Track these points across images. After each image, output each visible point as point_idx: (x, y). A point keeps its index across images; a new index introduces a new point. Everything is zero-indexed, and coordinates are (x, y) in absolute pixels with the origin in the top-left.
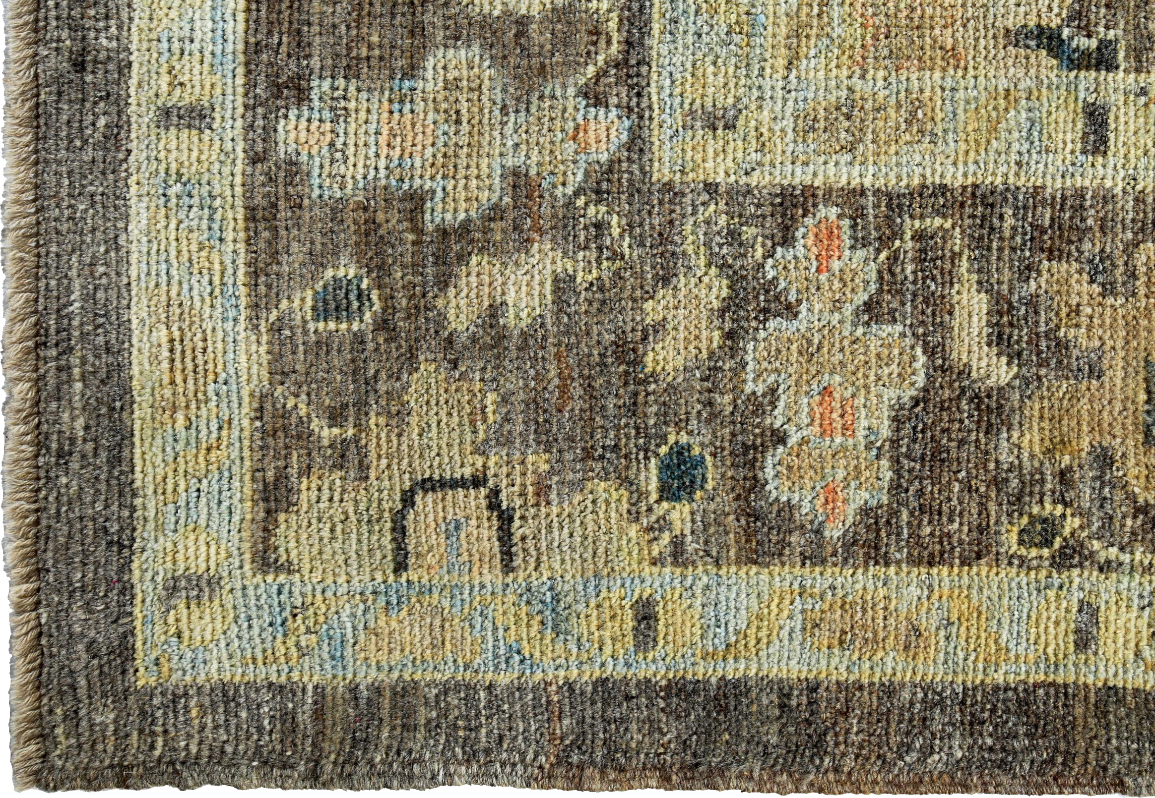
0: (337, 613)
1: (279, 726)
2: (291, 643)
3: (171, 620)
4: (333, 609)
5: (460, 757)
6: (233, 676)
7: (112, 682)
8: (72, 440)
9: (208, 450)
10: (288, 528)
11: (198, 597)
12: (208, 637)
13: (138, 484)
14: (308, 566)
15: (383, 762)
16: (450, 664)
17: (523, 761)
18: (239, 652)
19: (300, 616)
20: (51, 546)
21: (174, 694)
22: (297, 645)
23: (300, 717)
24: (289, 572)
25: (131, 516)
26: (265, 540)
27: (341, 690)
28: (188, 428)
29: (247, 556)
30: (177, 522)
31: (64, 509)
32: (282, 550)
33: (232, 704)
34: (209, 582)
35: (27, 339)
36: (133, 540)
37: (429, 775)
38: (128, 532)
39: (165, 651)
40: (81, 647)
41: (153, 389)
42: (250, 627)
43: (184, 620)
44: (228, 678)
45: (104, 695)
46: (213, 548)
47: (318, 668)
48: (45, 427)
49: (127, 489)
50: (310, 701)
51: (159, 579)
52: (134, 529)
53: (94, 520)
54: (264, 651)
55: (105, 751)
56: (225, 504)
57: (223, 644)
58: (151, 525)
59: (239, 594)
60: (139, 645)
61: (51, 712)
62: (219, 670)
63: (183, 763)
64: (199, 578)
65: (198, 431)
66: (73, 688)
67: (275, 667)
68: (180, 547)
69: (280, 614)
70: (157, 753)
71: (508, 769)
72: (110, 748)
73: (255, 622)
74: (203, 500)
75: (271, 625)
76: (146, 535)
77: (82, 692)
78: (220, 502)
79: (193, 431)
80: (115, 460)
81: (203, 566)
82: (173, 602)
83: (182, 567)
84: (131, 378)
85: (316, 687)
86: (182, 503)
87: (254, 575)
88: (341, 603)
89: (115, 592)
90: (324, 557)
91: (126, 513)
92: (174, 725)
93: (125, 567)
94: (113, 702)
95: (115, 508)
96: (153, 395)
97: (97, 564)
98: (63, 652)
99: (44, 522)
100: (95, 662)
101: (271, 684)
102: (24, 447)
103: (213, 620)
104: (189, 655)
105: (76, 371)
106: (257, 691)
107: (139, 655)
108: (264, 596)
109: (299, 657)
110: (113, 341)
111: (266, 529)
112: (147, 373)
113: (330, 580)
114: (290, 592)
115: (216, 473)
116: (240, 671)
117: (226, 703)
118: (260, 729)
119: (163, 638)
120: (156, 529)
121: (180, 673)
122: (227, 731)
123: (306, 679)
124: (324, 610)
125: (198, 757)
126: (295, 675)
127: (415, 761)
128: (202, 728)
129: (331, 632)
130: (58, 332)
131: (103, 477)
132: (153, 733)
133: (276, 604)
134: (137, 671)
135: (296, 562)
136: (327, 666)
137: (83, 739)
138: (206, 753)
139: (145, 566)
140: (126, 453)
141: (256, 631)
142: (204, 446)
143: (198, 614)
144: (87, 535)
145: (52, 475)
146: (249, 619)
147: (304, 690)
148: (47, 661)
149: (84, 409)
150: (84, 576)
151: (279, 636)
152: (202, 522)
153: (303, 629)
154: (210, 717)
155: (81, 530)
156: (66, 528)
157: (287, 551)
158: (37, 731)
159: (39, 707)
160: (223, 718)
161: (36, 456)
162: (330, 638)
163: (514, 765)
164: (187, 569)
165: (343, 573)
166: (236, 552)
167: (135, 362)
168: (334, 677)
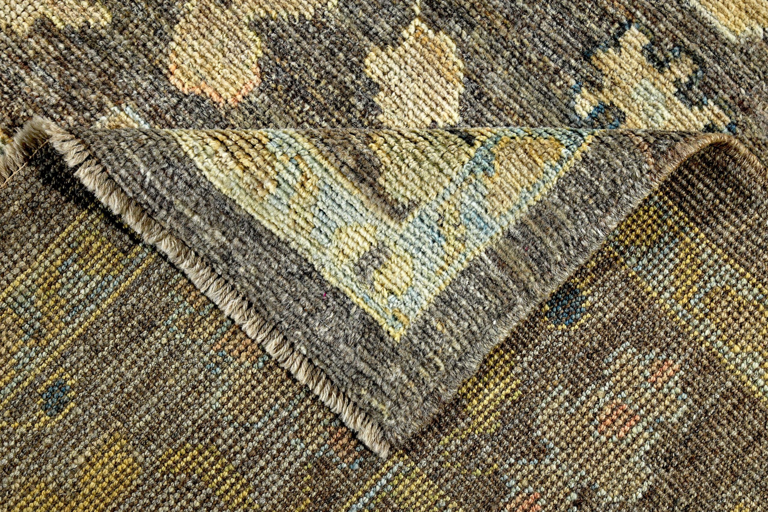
0: (461, 203)
1: (487, 291)
2: (452, 241)
3: (379, 288)
4: (458, 204)
5: (601, 213)
6: (439, 288)
7: (380, 350)
8: (223, 246)
9: (302, 185)
10: (390, 183)
11: (380, 263)
12: (408, 280)
13: (282, 237)
14: (423, 194)
15: (563, 256)
16: (550, 171)
17: (636, 179)
18: (430, 272)
19: (445, 224)
20: (269, 308)
21: (420, 328)
22: (456, 239)
23: (493, 276)
24: (416, 205)
25: (297, 255)
26: (385, 201)
27: (501, 242)
28: (278, 186)
29: (385, 218)
30: (326, 236)
31: (258, 283)
32: (400, 199)
33: (453, 303)
34: (379, 251)
35: (141, 217)
36: (312, 265)
37: (594, 240)
38: (304, 263)
39: (393, 308)
40: (342, 346)
41: (237, 184)
42: (424, 253)
43: (386, 281)
44: (438, 291)
45: (382, 361)
46: (362, 231)
47: (478, 241)
48: (201, 253)
49: (280, 245)
50: (490, 262)
51: (348, 272)
52: (306, 260)
53: (279, 274)
54: (443, 258)
55: (413, 394)
56: (343, 204)
57: (418, 276)
58: (313, 250)
59: (401, 241)
60: (376, 316)
61: (359, 396)
62: (430, 292)
63: (460, 360)
64: (370, 252)
65: (286, 181)
66: (360, 372)
67: (456, 262)
68: (341, 246)
69: (433, 231)
70: (442, 368)
71: (632, 192)
72: (415, 389)
73: (424, 248)
74: (329, 213)
75: (434, 241)
76: (315, 257)
77: (367, 371)
78: (339, 206)
79: (283, 185)
80: (258, 236)
81: (366, 246)
82: (370, 278)
83: (354, 255)
84: (219, 190)
85: (486, 252)
86: (318, 224)
87: (401, 225)
88: (459, 196)
89: (331, 300)
90: (426, 179)
91: (293, 256)
92: (437, 344)
93: (322, 282)
94: (392, 361)
95: (283, 259)
96: (240, 188)
97: (304, 294)
98: (334, 358)
99: (254, 300)
100: (359, 347)
101: (462, 273)
102: (201, 272)
103: (401, 268)
104: (407, 298)
105: (186, 212)
106: (459, 283)
107: (382, 322)
108: (417, 230)
109: (463, 245)
110: (189, 179)
111: (379, 196)
112: (225, 179)
113: (442, 191)
114: (427, 215)
115: (320, 193)
116: (441, 281)
117: (450, 305)
118: (479, 302)
119: (385, 301)
120: (319, 249)
121: (412, 313)
122: (464, 320)
123: (477, 253)
124: (453, 209)
125: (464, 349)
126: (470, 256)
127: (580, 240)
128: (451, 332)
129: (468, 216)
130: (154, 200)
131: (260, 251)
132: (430, 360)
133: (426, 228)
134: (388, 332)
135: (414, 198)
136: (482, 235)
137: (394, 397)
138: (465, 343)
139: (333, 273)
140: (258, 228)
141: (429, 252)
142: (298, 186)
143: (390, 272)
144: (284, 285)
145: (233, 273)
146: (419, 249)
147: (481, 259)
148: (330, 372)
149: (211, 225)
150: (304, 308)
151: (444, 243)
152: (341, 224)
153: (452, 229)
154: (449, 321)
155: (278, 285)
156: (268, 292)
157: (403, 196)
158: (363, 415)
159: (349, 400)
160: (455, 315)
161: (213, 270)
162: (470, 220)
163: (633, 186)
164: (358, 254)
165: (444, 178)
166: (377, 223)
167: (212, 179)
168: (491, 238)
